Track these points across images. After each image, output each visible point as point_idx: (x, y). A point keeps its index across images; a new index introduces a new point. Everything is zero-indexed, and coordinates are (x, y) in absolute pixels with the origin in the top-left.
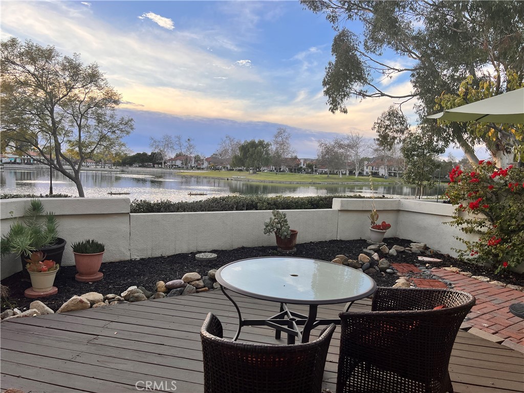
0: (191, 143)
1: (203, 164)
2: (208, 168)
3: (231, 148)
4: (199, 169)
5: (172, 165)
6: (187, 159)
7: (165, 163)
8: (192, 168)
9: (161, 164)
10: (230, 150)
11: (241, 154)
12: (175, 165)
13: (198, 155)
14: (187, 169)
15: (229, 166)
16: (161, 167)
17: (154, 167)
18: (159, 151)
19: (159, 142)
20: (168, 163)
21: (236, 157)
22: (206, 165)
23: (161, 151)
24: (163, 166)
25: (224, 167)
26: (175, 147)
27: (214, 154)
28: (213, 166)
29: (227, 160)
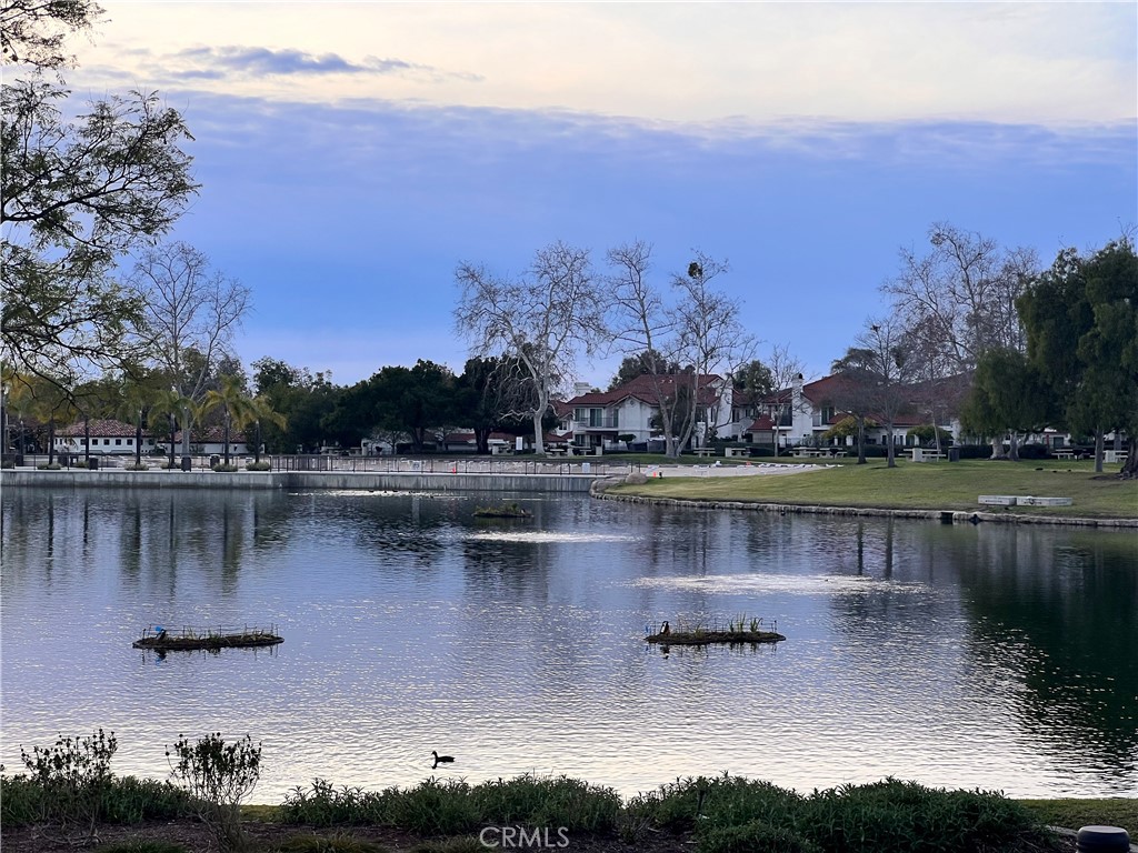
0: (712, 288)
1: (788, 420)
2: (818, 447)
3: (966, 309)
4: (760, 453)
5: (597, 438)
6: (684, 395)
7: (550, 423)
8: (717, 448)
9: (526, 430)
10: (959, 327)
11: (1033, 346)
12: (615, 437)
13: (756, 366)
14: (688, 455)
15: (954, 429)
16: (528, 454)
17: (483, 451)
18: (514, 351)
19: (514, 292)
20: (573, 427)
21: (998, 366)
22: (804, 424)
23: (527, 349)
24: (539, 445)
25: (926, 439)
26: (610, 321)
27: (854, 354)
28: (850, 430)
29: (940, 387)
